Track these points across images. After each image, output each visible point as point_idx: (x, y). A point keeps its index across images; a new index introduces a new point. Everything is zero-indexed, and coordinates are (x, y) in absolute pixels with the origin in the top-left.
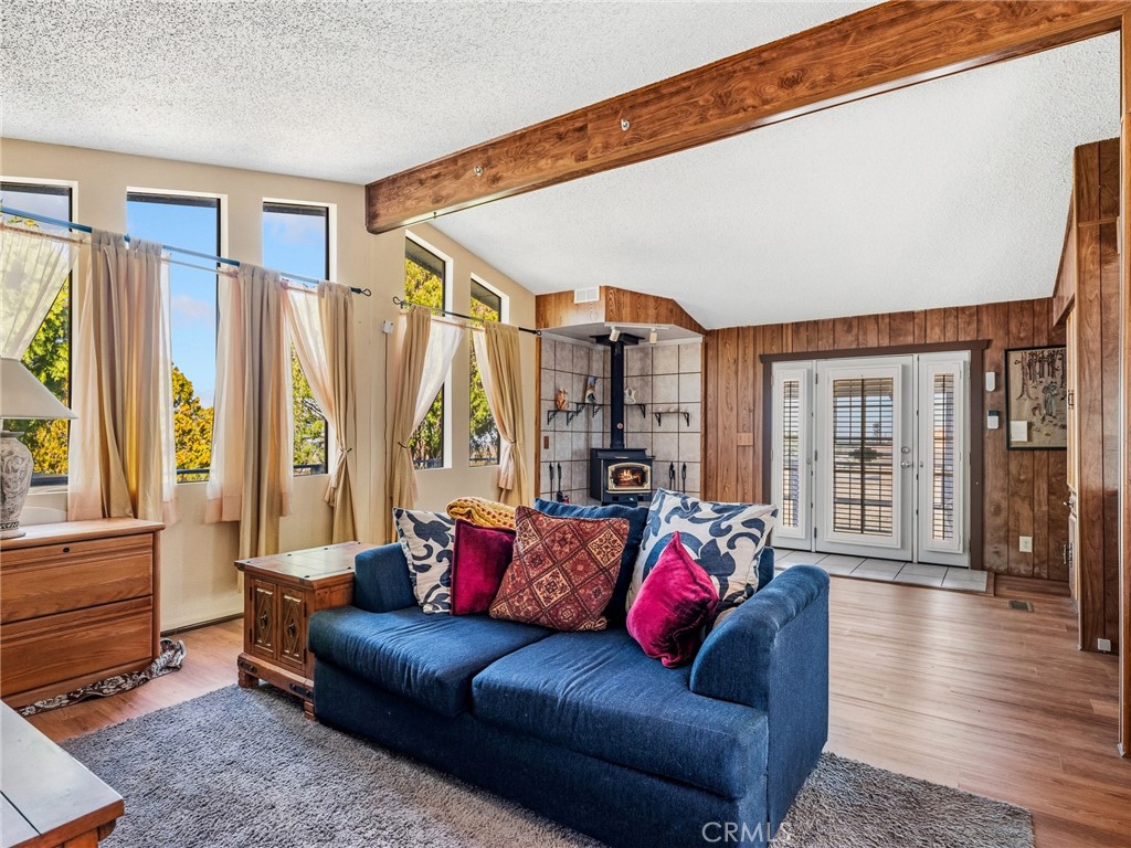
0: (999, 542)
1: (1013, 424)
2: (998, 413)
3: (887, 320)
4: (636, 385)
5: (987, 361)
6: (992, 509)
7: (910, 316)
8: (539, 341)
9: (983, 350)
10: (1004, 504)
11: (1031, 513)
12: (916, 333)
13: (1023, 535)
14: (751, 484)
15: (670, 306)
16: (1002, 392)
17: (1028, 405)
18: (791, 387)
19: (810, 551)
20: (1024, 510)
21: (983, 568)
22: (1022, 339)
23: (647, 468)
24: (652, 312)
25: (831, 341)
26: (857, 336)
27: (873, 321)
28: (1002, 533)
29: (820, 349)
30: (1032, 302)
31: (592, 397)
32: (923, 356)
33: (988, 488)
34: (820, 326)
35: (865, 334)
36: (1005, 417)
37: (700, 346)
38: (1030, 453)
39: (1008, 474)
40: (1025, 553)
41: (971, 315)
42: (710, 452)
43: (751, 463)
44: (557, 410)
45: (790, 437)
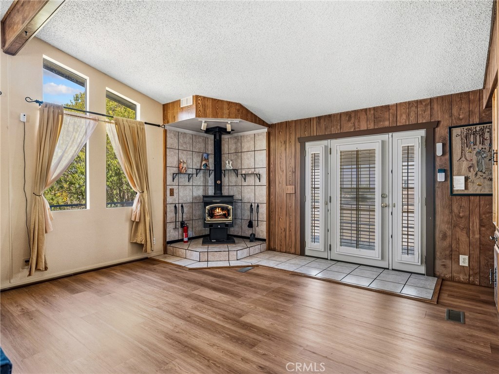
0: (445, 259)
1: (455, 178)
2: (444, 171)
3: (372, 112)
4: (233, 158)
5: (437, 136)
6: (441, 236)
7: (387, 108)
8: (165, 131)
9: (434, 129)
10: (449, 233)
11: (468, 240)
12: (391, 119)
13: (462, 254)
14: (294, 217)
15: (237, 107)
16: (447, 156)
17: (465, 165)
18: (315, 157)
19: (327, 259)
20: (463, 238)
21: (434, 276)
22: (461, 120)
23: (230, 207)
24: (226, 111)
25: (339, 127)
26: (354, 123)
27: (364, 113)
28: (447, 252)
29: (332, 133)
30: (468, 93)
31: (206, 165)
32: (396, 134)
33: (438, 222)
34: (332, 118)
35: (359, 121)
36: (449, 173)
37: (265, 134)
38: (466, 198)
39: (451, 212)
40: (463, 266)
41: (426, 105)
42: (272, 197)
43: (294, 204)
44: (180, 173)
45: (315, 188)
